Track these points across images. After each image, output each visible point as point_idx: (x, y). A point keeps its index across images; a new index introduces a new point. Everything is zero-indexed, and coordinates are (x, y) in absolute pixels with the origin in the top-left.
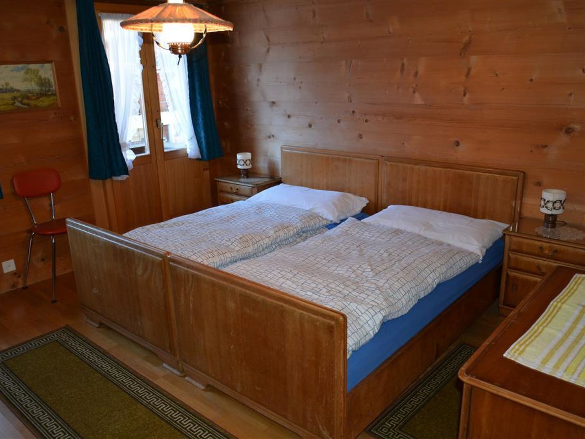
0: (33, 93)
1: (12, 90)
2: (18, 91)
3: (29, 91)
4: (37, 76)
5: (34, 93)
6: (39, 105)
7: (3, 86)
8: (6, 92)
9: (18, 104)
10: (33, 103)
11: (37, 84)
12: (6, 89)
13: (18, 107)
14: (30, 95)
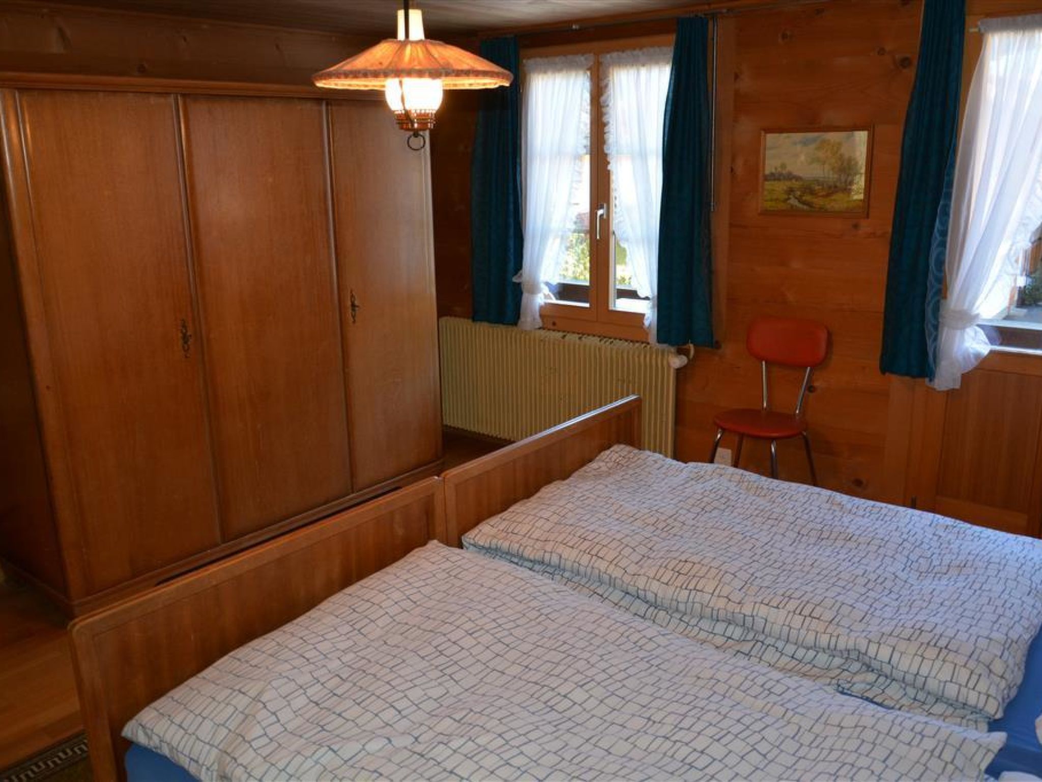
0: (823, 185)
1: (790, 177)
2: (798, 178)
3: (817, 181)
4: (837, 152)
5: (825, 185)
6: (828, 207)
7: (776, 169)
8: (779, 180)
9: (793, 201)
10: (818, 202)
11: (833, 169)
12: (781, 174)
13: (792, 206)
14: (817, 188)
